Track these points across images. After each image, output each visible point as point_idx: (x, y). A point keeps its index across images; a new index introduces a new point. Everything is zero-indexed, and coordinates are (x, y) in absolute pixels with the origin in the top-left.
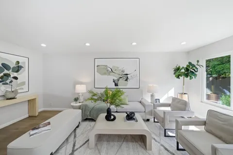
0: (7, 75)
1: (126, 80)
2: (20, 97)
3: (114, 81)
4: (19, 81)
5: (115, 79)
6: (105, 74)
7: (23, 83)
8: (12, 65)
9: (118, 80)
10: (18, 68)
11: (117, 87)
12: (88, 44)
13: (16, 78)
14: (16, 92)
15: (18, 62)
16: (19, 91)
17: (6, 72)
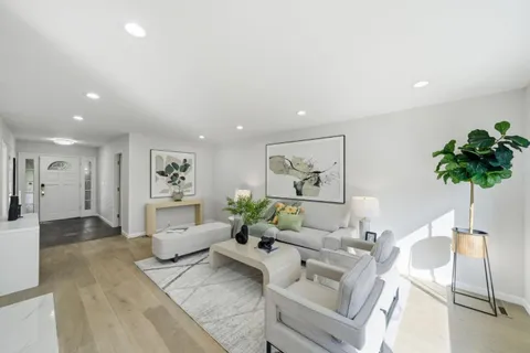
0: (176, 175)
1: (317, 184)
2: (186, 201)
3: (295, 186)
4: (186, 182)
5: (298, 180)
6: (281, 172)
7: (190, 185)
8: (180, 164)
9: (302, 184)
10: (185, 167)
11: (299, 197)
12: (240, 128)
13: (183, 178)
14: (181, 194)
15: (185, 160)
16: (186, 194)
17: (175, 171)
